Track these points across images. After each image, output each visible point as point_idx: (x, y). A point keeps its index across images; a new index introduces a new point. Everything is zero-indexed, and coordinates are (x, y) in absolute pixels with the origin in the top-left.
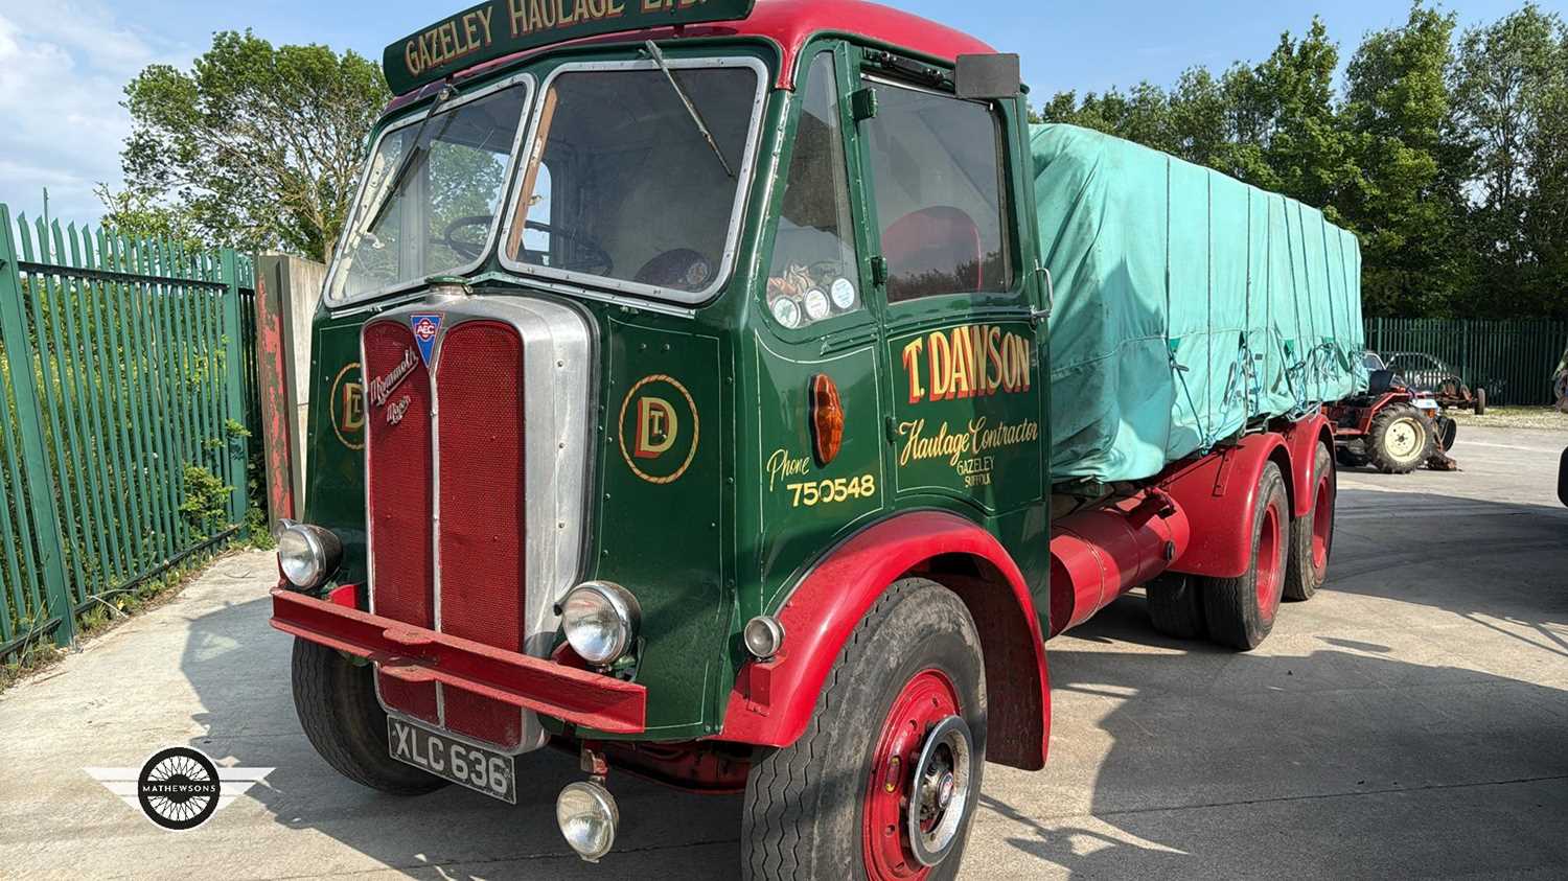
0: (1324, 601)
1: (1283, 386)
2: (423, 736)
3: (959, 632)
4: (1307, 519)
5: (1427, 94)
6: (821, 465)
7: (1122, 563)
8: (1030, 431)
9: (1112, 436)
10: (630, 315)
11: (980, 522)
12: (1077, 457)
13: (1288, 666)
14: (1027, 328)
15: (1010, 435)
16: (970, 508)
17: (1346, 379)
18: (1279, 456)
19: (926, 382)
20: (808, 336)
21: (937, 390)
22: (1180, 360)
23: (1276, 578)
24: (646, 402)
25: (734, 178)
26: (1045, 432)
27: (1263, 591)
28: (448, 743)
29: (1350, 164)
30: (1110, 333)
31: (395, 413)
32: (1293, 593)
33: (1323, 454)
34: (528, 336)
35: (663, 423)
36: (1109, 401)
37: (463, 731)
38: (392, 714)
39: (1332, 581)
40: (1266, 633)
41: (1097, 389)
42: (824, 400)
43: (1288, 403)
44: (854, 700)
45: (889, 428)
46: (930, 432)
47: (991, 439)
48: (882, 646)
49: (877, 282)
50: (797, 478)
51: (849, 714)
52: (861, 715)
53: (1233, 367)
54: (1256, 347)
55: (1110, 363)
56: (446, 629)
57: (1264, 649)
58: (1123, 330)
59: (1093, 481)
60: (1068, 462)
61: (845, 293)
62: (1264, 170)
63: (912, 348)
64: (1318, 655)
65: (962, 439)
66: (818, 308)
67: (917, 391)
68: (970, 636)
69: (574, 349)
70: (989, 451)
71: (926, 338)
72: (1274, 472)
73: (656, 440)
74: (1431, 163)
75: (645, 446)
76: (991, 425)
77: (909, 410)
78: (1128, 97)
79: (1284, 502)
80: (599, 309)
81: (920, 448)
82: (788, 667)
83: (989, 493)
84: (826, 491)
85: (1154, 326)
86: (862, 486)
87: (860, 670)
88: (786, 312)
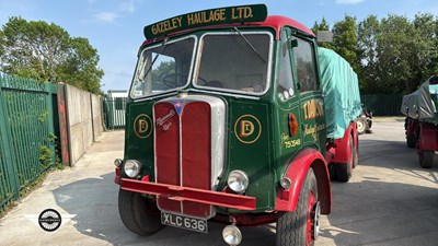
2: (174, 217)
4: (355, 147)
5: (351, 37)
6: (291, 137)
8: (323, 126)
9: (337, 127)
12: (329, 133)
15: (321, 128)
16: (315, 146)
19: (307, 114)
20: (286, 103)
21: (309, 116)
24: (243, 122)
25: (266, 63)
26: (325, 126)
28: (183, 218)
30: (336, 100)
31: (167, 128)
34: (212, 106)
35: (249, 127)
37: (189, 214)
38: (163, 211)
39: (359, 163)
41: (333, 115)
42: (292, 119)
45: (302, 126)
46: (309, 127)
47: (318, 129)
50: (286, 141)
55: (336, 108)
56: (184, 185)
57: (350, 181)
59: (334, 139)
61: (292, 92)
63: (305, 105)
64: (363, 181)
65: (314, 129)
67: (306, 117)
69: (221, 109)
70: (318, 132)
71: (307, 103)
73: (247, 132)
74: (355, 54)
75: (243, 133)
76: (318, 125)
77: (305, 122)
80: (227, 98)
81: (307, 132)
83: (319, 143)
84: (292, 144)
85: (340, 98)
86: (298, 142)
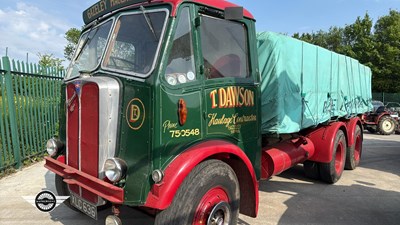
0: (358, 170)
1: (344, 108)
2: (77, 199)
3: (228, 176)
4: (353, 146)
6: (181, 125)
7: (291, 157)
8: (254, 118)
9: (281, 120)
10: (129, 81)
11: (236, 144)
12: (271, 126)
13: (344, 188)
14: (254, 88)
15: (247, 119)
16: (233, 139)
17: (366, 108)
18: (342, 128)
19: (218, 102)
20: (179, 87)
21: (222, 105)
22: (306, 99)
23: (342, 163)
24: (133, 106)
26: (259, 119)
27: (338, 167)
28: (82, 202)
29: (375, 51)
30: (281, 90)
31: (72, 109)
32: (348, 167)
33: (358, 128)
35: (137, 112)
36: (280, 110)
37: (85, 199)
38: (71, 192)
40: (338, 179)
41: (276, 107)
42: (181, 106)
43: (345, 113)
44: (188, 195)
45: (204, 115)
46: (219, 117)
47: (240, 120)
48: (199, 179)
49: (201, 73)
50: (173, 129)
51: (186, 200)
52: (189, 200)
53: (325, 102)
54: (333, 97)
55: (280, 99)
58: (285, 90)
59: (276, 133)
60: (269, 128)
61: (191, 76)
62: (351, 52)
63: (213, 92)
64: (353, 185)
65: (230, 119)
66: (182, 79)
67: (215, 105)
68: (232, 177)
69: (115, 91)
70: (240, 123)
71: (218, 90)
72: (341, 133)
73: (135, 117)
75: (132, 119)
76: (240, 115)
77: (212, 111)
78: (316, 33)
79: (344, 142)
81: (215, 121)
82: (165, 185)
83: (240, 135)
84: (183, 133)
85: (296, 89)
86: (195, 132)
87: (191, 187)
88: (172, 81)
